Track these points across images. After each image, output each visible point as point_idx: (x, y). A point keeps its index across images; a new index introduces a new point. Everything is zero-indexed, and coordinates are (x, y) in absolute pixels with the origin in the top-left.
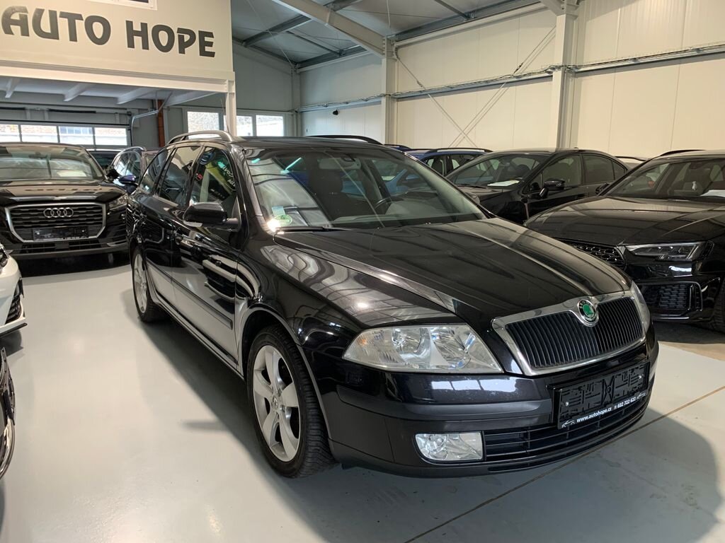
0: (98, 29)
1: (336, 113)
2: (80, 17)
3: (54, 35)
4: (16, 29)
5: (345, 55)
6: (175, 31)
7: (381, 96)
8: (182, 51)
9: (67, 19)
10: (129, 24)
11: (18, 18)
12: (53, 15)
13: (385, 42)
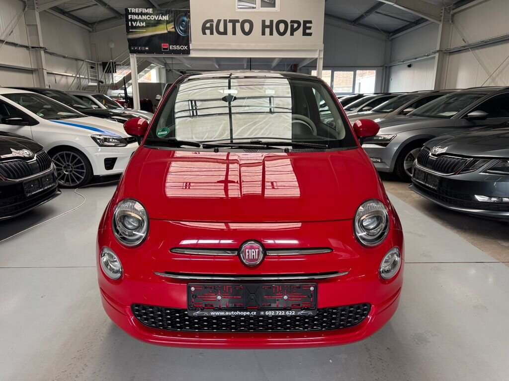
0: (247, 27)
1: (410, 66)
2: (238, 21)
3: (225, 33)
4: (208, 32)
5: (419, 24)
6: (289, 22)
7: (435, 53)
8: (292, 34)
9: (232, 24)
10: (264, 22)
11: (209, 26)
12: (225, 21)
13: (443, 11)
